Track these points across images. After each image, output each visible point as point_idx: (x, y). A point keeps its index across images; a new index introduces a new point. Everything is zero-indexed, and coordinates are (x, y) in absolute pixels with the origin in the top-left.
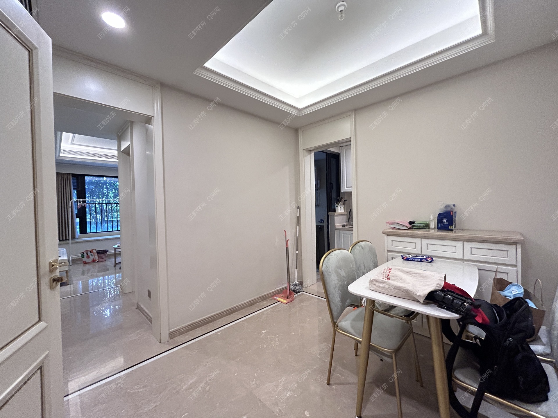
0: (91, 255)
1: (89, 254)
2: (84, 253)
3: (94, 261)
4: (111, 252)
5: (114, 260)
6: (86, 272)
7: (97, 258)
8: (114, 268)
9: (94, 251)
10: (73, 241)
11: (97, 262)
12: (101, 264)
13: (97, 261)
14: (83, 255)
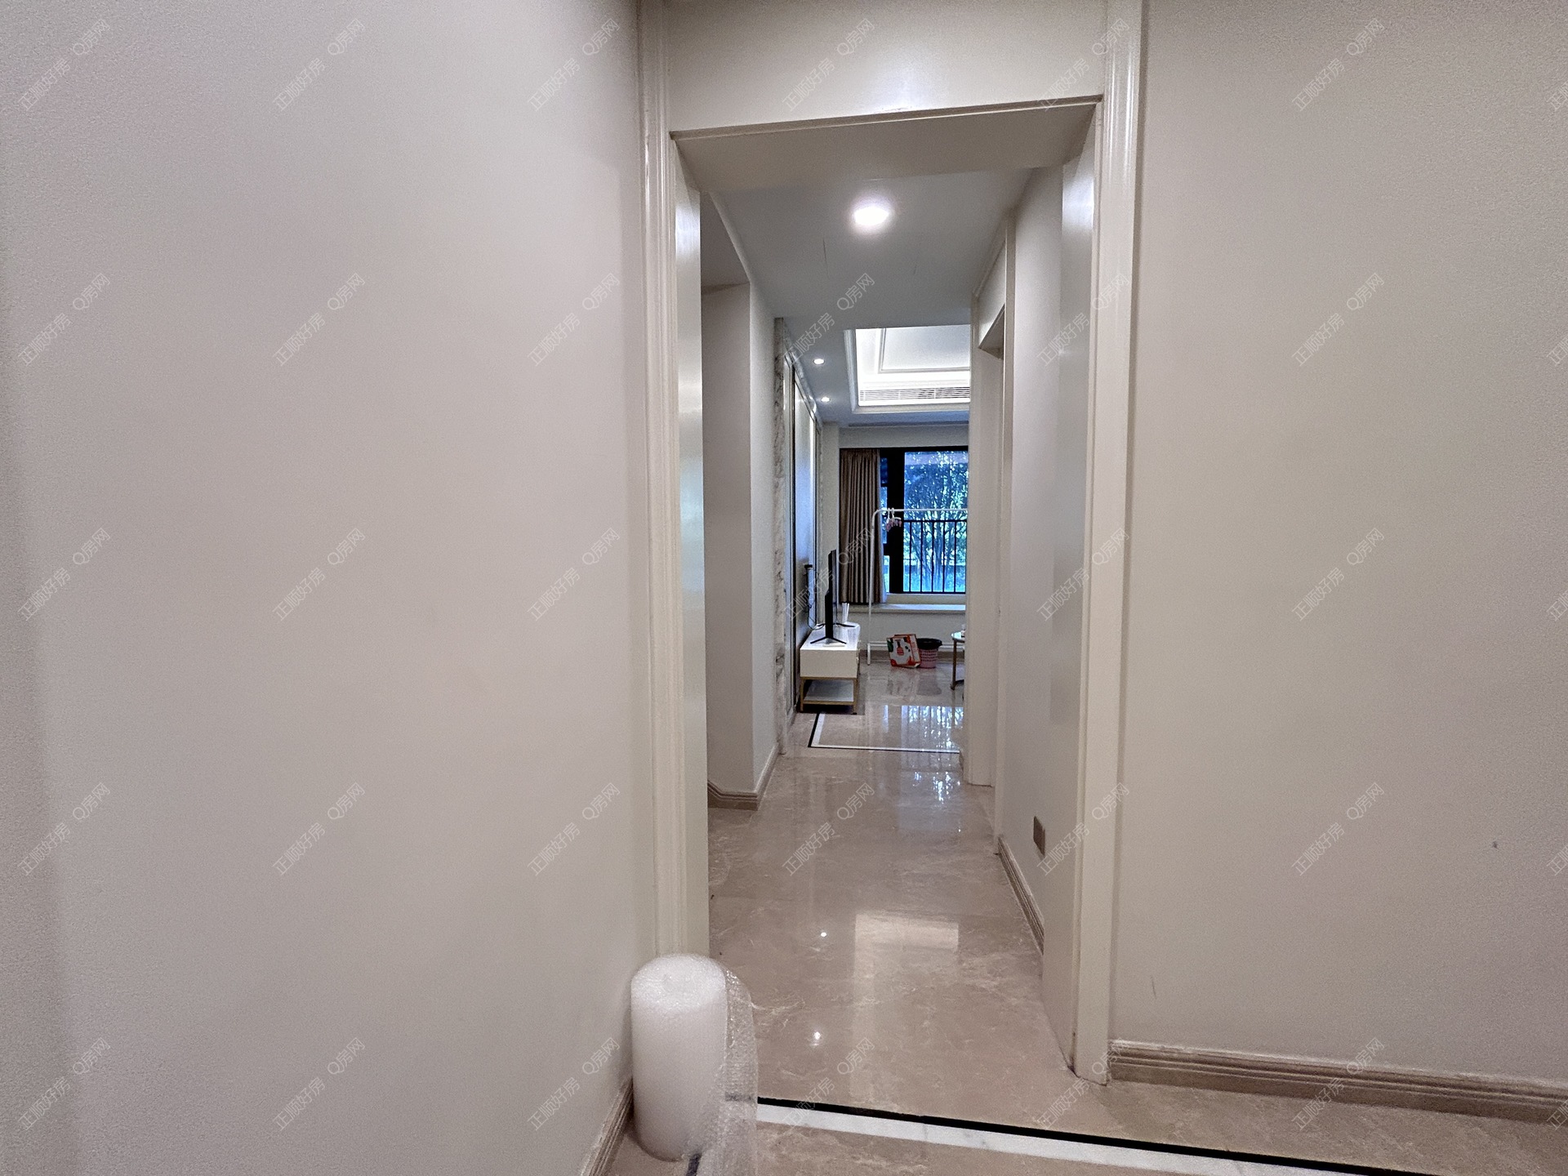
0: (907, 648)
1: (903, 644)
2: (894, 640)
3: (911, 663)
4: (948, 646)
5: (951, 669)
6: (895, 688)
7: (917, 659)
8: (951, 692)
9: (913, 640)
10: (877, 610)
11: (918, 667)
12: (926, 673)
13: (917, 665)
14: (890, 644)
